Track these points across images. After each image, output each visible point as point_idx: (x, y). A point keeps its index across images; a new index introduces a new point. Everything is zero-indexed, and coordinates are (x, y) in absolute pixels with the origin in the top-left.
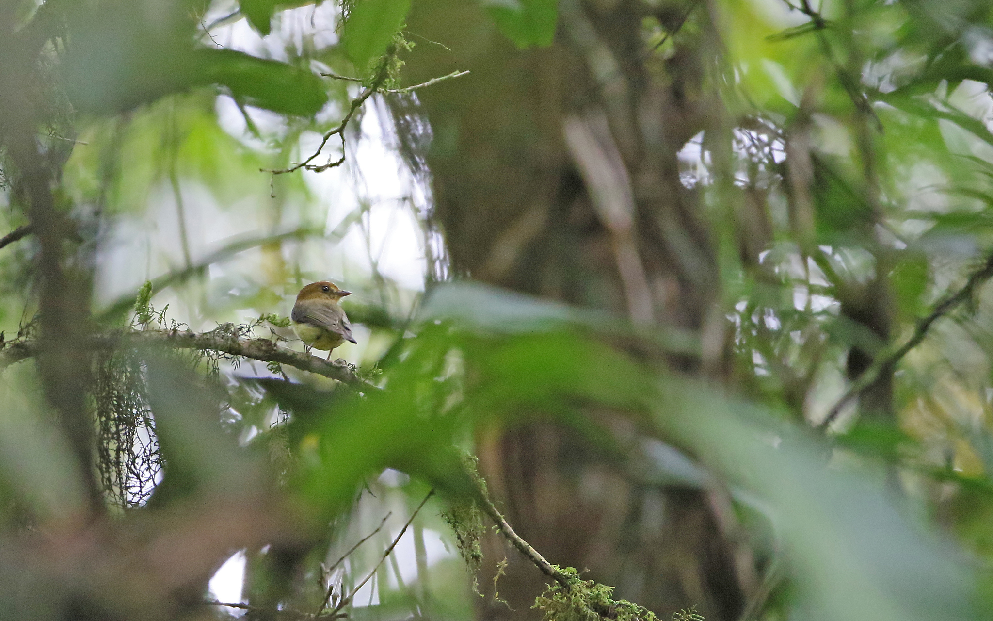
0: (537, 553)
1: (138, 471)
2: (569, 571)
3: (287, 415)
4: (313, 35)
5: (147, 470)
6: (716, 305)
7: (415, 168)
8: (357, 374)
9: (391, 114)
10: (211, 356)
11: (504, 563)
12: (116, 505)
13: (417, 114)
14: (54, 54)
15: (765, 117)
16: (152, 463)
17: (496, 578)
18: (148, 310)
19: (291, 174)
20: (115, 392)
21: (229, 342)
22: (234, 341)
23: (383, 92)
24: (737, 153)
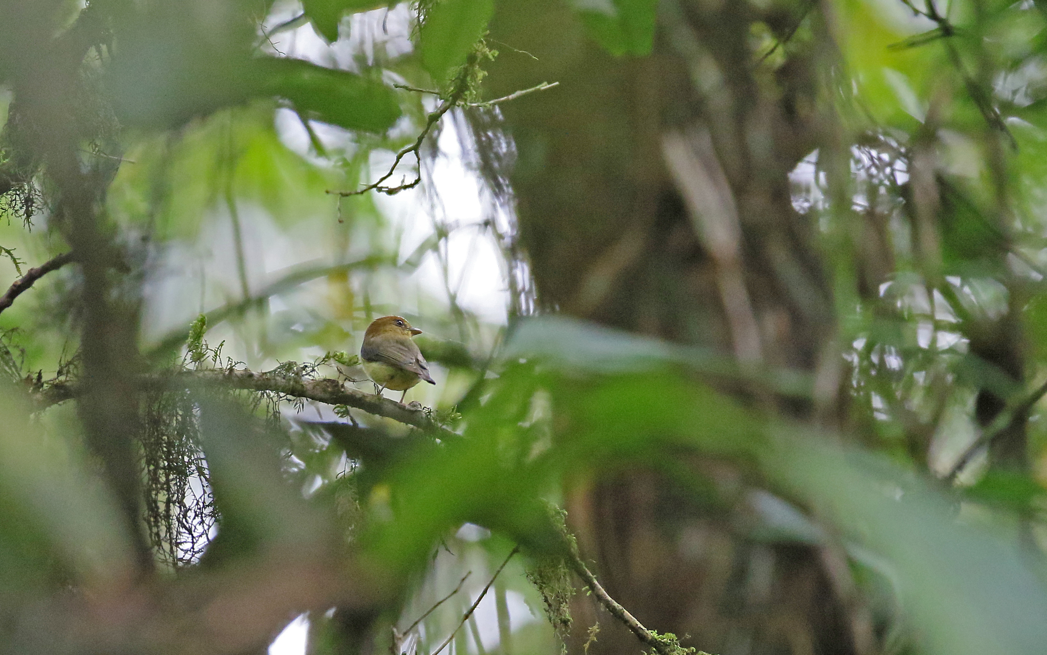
0: (633, 618)
1: (190, 525)
2: (668, 637)
3: (356, 464)
4: (385, 42)
5: (200, 524)
6: (832, 343)
7: (497, 190)
8: (434, 419)
9: (471, 129)
10: (272, 399)
11: (596, 628)
12: (165, 563)
13: (500, 130)
14: (98, 63)
15: (886, 134)
16: (205, 517)
17: (587, 646)
18: (202, 346)
19: (360, 197)
20: (165, 438)
21: (291, 383)
22: (296, 382)
23: (463, 106)
24: (855, 174)
